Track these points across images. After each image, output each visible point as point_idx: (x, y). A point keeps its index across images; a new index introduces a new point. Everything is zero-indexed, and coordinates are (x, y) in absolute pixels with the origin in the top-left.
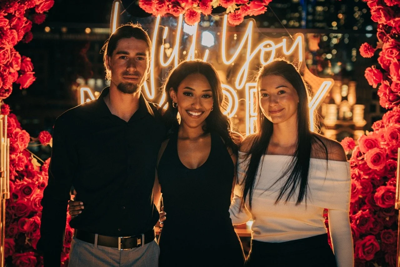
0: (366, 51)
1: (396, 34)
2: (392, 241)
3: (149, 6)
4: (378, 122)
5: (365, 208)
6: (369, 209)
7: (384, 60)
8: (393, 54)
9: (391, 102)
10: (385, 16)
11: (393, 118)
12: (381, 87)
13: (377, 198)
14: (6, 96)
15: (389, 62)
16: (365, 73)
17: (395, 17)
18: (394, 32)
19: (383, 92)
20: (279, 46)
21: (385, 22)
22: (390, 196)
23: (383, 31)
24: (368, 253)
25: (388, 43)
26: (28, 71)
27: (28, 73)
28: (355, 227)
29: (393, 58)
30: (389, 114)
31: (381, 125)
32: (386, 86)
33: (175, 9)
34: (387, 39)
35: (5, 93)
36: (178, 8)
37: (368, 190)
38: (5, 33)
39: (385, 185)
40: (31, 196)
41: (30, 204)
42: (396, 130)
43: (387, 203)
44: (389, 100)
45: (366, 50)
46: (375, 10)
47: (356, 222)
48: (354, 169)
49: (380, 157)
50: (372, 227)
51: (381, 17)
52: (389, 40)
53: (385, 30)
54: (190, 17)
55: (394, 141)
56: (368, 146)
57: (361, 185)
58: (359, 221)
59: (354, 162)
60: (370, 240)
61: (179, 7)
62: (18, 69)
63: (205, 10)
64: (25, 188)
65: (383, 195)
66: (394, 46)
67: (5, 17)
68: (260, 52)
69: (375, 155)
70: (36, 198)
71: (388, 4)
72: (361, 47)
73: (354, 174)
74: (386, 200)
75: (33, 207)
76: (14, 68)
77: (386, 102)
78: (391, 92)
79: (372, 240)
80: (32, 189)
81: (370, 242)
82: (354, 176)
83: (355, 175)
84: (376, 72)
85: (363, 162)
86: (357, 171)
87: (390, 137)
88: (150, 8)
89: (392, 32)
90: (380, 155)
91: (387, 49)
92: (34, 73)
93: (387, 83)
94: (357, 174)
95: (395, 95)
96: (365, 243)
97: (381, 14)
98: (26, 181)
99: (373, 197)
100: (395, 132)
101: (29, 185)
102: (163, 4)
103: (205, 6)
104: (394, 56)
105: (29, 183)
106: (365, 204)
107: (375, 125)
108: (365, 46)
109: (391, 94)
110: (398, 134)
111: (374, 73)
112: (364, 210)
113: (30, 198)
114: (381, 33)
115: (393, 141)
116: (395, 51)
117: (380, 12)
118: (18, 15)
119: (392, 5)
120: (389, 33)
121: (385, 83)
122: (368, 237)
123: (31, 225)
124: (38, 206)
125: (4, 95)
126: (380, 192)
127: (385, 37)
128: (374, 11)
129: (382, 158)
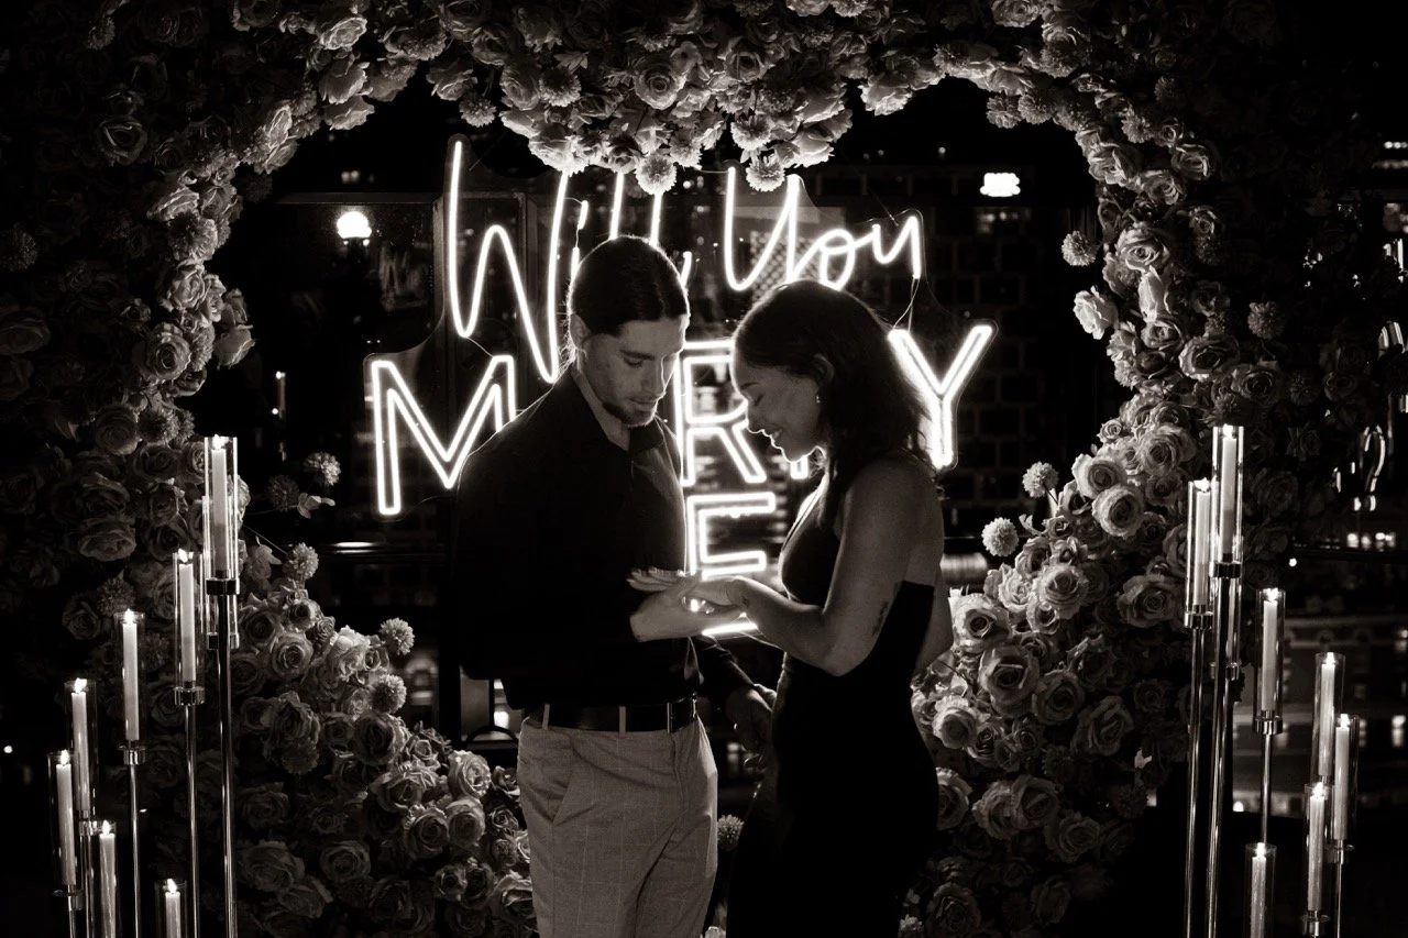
0: (1078, 251)
1: (1150, 210)
2: (1159, 706)
3: (557, 150)
4: (1111, 422)
5: (1094, 630)
6: (1103, 633)
7: (1119, 273)
8: (1144, 256)
9: (1144, 372)
10: (1125, 167)
11: (1153, 412)
12: (1116, 337)
13: (1125, 606)
14: (194, 390)
15: (1132, 277)
16: (1074, 305)
17: (1145, 170)
18: (1141, 204)
19: (1121, 348)
20: (863, 241)
21: (1123, 181)
22: (1156, 599)
23: (1114, 202)
24: (1108, 738)
25: (1132, 232)
26: (238, 324)
27: (240, 327)
28: (1075, 677)
29: (1147, 268)
30: (1137, 403)
31: (1119, 429)
32: (1128, 334)
33: (623, 155)
34: (1125, 221)
35: (192, 381)
36: (630, 154)
37: (1101, 587)
38: (198, 227)
39: (1143, 573)
40: (271, 642)
41: (266, 662)
42: (1167, 439)
43: (1149, 617)
44: (1141, 369)
45: (1079, 249)
46: (1098, 151)
47: (1076, 665)
48: (1065, 539)
49: (1130, 507)
50: (1111, 675)
51: (1113, 169)
52: (1135, 225)
53: (1118, 200)
54: (652, 175)
55: (1161, 467)
56: (1101, 482)
57: (1086, 574)
58: (1084, 664)
59: (1063, 522)
60: (1111, 707)
61: (633, 151)
62: (218, 319)
63: (686, 156)
64: (254, 623)
65: (1140, 597)
66: (1147, 240)
67: (193, 188)
68: (817, 257)
69: (1118, 501)
70: (282, 646)
71: (1133, 138)
72: (1065, 241)
73: (1068, 550)
74: (1149, 609)
75: (276, 668)
76: (212, 316)
77: (1133, 373)
78: (1141, 347)
79: (1118, 707)
80: (272, 621)
81: (1112, 712)
82: (1067, 554)
83: (1070, 551)
84: (1102, 300)
85: (1085, 520)
86: (1073, 542)
87: (1151, 459)
88: (559, 154)
89: (1137, 205)
90: (1130, 500)
91: (1130, 246)
92: (251, 327)
93: (1131, 327)
94: (1075, 550)
95: (1152, 356)
96: (1102, 715)
97: (1114, 162)
98: (255, 604)
99: (1113, 603)
100: (1165, 445)
101: (264, 613)
102: (598, 145)
103: (687, 145)
104: (1147, 261)
105: (264, 609)
106: (1091, 621)
107: (1106, 430)
108: (1076, 240)
109: (1144, 354)
110: (1171, 448)
111: (1098, 303)
112: (1093, 636)
113: (268, 647)
114: (1109, 206)
115: (1157, 468)
116: (1148, 250)
117: (1111, 156)
118: (219, 181)
119: (1142, 141)
120: (1130, 206)
121: (1124, 327)
122: (1107, 701)
123: (281, 713)
124: (286, 665)
125: (192, 386)
126: (1135, 589)
127: (1119, 217)
128: (1098, 156)
129: (1136, 509)
